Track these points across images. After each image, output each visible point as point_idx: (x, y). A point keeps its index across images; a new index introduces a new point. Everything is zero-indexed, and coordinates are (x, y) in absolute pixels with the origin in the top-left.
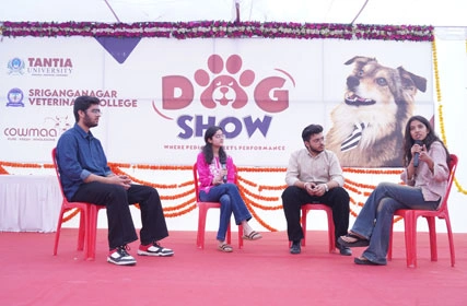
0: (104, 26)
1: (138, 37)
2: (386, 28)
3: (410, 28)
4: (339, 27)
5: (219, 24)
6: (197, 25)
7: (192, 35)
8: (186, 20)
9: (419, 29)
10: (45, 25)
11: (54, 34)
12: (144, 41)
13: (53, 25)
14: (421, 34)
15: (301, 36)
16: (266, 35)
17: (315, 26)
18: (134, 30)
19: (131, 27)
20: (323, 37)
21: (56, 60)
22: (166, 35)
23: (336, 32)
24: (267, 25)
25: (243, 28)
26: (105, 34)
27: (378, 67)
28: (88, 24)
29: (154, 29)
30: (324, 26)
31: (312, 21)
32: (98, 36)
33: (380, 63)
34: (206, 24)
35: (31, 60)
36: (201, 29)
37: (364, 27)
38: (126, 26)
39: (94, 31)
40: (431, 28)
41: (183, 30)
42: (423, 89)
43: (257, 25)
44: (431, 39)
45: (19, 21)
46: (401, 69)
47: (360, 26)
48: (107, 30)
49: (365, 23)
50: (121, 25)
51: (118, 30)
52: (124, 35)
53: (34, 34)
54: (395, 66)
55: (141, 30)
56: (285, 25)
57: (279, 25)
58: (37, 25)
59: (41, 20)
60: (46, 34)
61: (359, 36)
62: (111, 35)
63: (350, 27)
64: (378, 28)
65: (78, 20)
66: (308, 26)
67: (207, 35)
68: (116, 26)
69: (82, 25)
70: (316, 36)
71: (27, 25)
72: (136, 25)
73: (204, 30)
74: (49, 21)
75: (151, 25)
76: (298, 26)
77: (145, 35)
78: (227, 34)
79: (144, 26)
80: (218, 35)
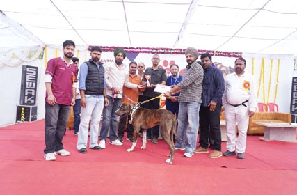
0: (126, 48)
1: (137, 53)
2: (226, 53)
4: (209, 51)
5: (167, 49)
6: (159, 49)
7: (158, 53)
9: (237, 53)
10: (104, 47)
11: (107, 50)
12: (140, 54)
14: (238, 55)
18: (137, 50)
22: (148, 52)
25: (176, 51)
27: (222, 66)
33: (223, 65)
34: (162, 49)
37: (218, 52)
38: (134, 48)
40: (241, 53)
41: (154, 51)
43: (181, 50)
46: (230, 67)
47: (216, 52)
48: (127, 50)
49: (218, 50)
51: (131, 50)
52: (133, 52)
54: (228, 66)
59: (103, 45)
61: (216, 55)
62: (129, 52)
63: (213, 52)
64: (223, 52)
65: (116, 46)
67: (163, 53)
68: (130, 48)
72: (137, 48)
73: (162, 51)
74: (106, 46)
75: (143, 49)
77: (141, 52)
78: (170, 53)
79: (140, 49)
80: (167, 53)
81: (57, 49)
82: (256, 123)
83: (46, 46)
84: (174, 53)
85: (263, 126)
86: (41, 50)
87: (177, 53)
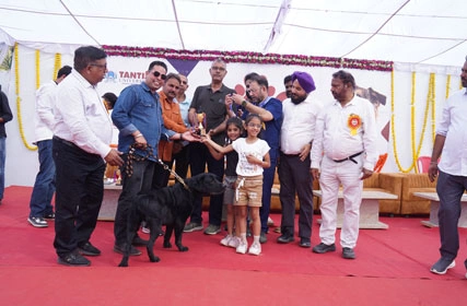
0: (173, 51)
1: (196, 61)
2: (363, 62)
3: (378, 62)
4: (332, 59)
5: (253, 54)
6: (238, 54)
7: (234, 61)
8: (230, 51)
9: (384, 63)
10: (132, 49)
11: (138, 55)
12: (201, 63)
13: (137, 49)
14: (385, 67)
15: (308, 64)
16: (284, 63)
17: (317, 58)
18: (194, 56)
19: (192, 53)
20: (321, 65)
21: (139, 74)
23: (330, 63)
24: (284, 56)
25: (269, 58)
26: (174, 57)
28: (162, 50)
29: (208, 55)
30: (322, 58)
31: (314, 55)
32: (168, 58)
34: (243, 54)
35: (122, 73)
36: (240, 57)
37: (349, 61)
38: (189, 52)
39: (166, 54)
40: (392, 63)
41: (228, 57)
42: (384, 103)
43: (279, 56)
44: (391, 70)
45: (113, 44)
46: (370, 89)
47: (346, 60)
48: (175, 54)
49: (349, 57)
50: (185, 51)
51: (183, 54)
52: (187, 58)
53: (123, 54)
54: (367, 87)
55: (199, 56)
56: (297, 57)
57: (293, 56)
58: (126, 48)
59: (129, 45)
60: (132, 55)
61: (344, 66)
62: (178, 58)
63: (339, 60)
64: (358, 61)
65: (155, 46)
66: (312, 58)
67: (244, 61)
68: (181, 52)
69: (157, 50)
70: (317, 65)
71: (119, 48)
72: (196, 52)
73: (242, 57)
74: (134, 46)
75: (206, 52)
76: (306, 58)
77: (202, 59)
78: (258, 61)
79: (201, 52)
80: (252, 61)
81: (38, 50)
82: (416, 194)
83: (17, 44)
84: (265, 62)
85: (428, 200)
86: (6, 52)
87: (271, 62)
